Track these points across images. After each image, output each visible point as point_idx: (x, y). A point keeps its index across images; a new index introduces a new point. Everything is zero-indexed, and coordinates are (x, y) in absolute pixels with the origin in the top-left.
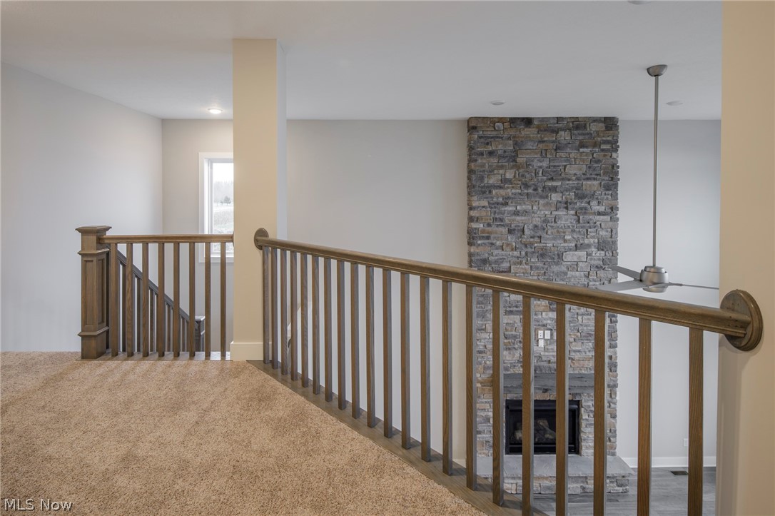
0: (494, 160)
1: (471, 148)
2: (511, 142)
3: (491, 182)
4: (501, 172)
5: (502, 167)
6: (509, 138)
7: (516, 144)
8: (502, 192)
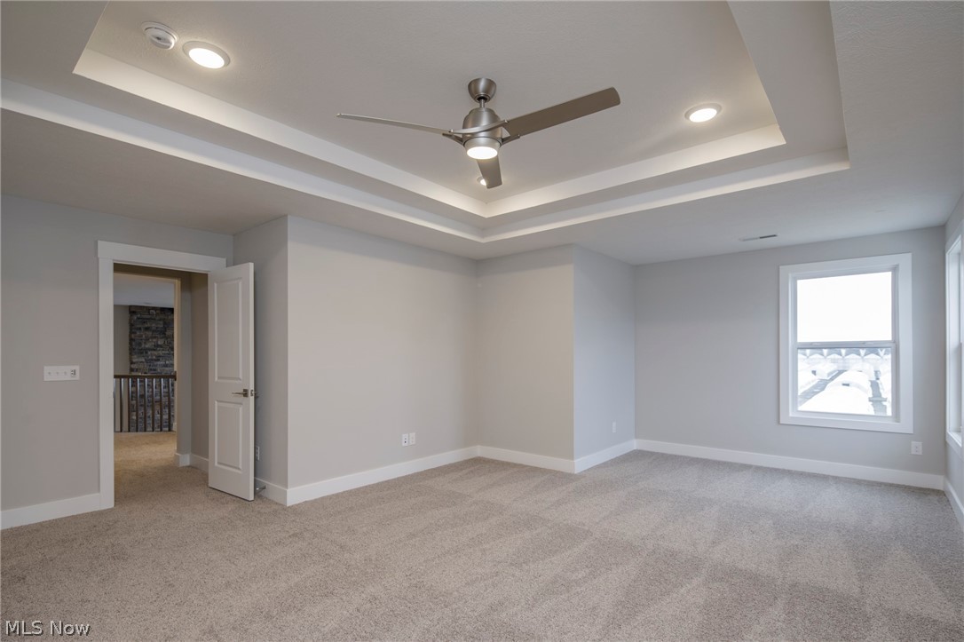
0: (149, 334)
1: (131, 325)
2: (162, 322)
3: (147, 346)
4: (154, 340)
5: (155, 337)
6: (160, 320)
7: (165, 323)
8: (155, 353)
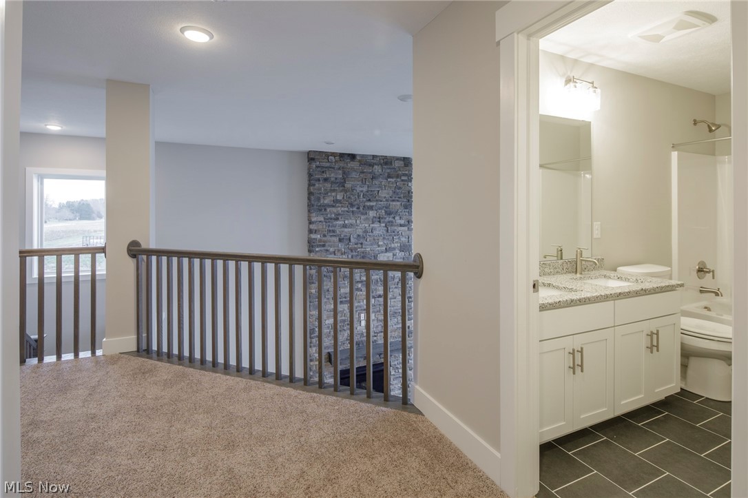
0: (328, 185)
1: (310, 175)
2: (340, 172)
3: (326, 202)
4: (333, 194)
5: (334, 191)
6: (339, 169)
7: (344, 173)
8: (334, 210)
